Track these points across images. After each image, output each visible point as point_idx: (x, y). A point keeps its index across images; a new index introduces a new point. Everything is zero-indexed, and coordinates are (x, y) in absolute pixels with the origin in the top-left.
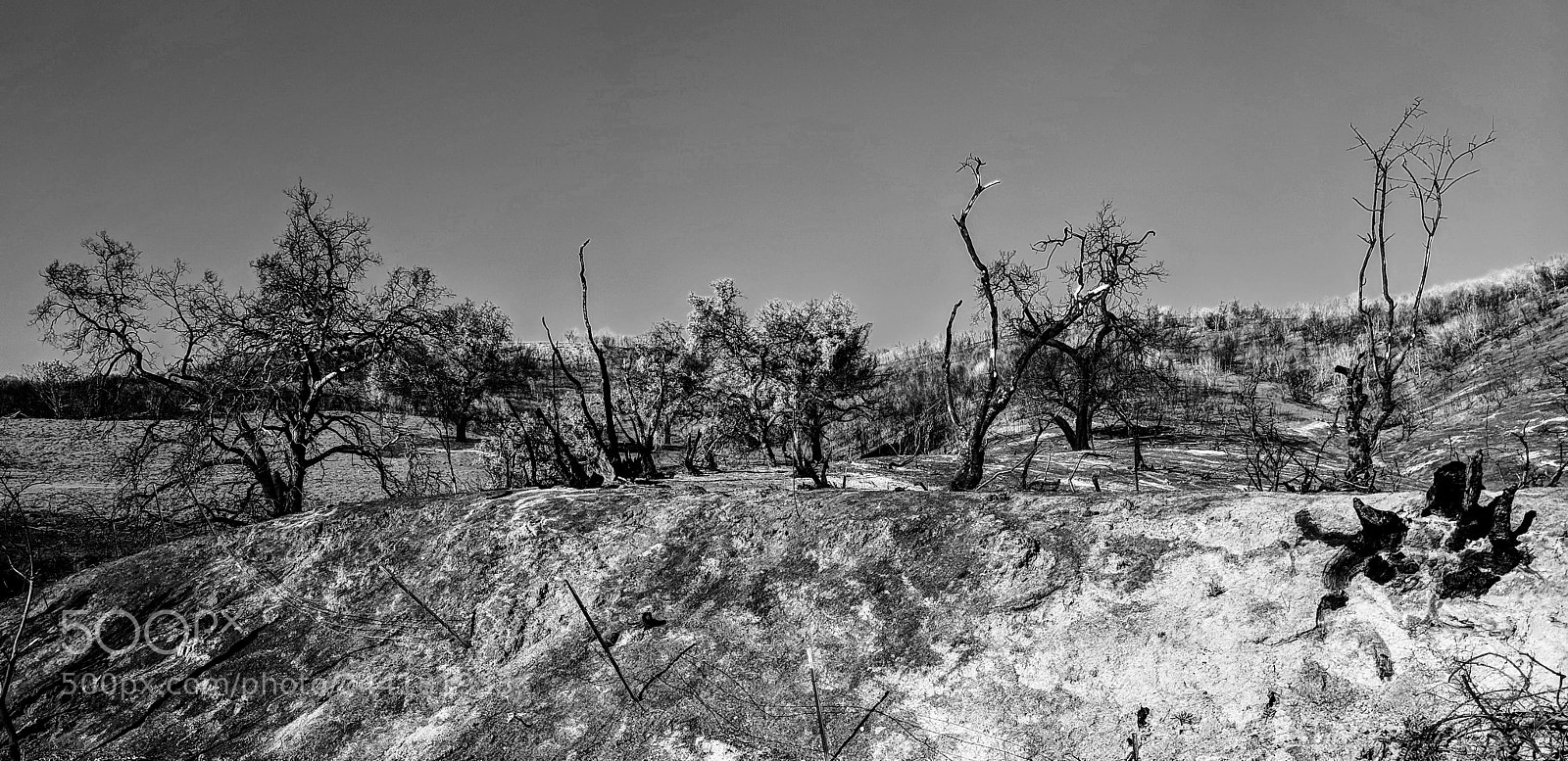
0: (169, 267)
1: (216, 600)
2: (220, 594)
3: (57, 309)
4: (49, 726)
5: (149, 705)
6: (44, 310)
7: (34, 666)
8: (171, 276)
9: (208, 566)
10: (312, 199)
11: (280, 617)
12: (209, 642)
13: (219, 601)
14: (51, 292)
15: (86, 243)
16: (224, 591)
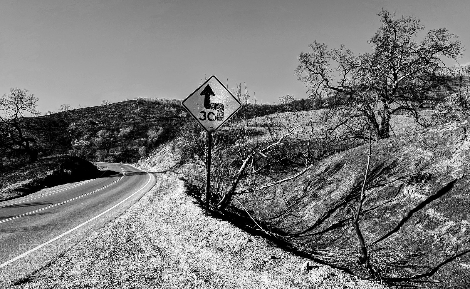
0: (338, 48)
1: (415, 167)
2: (416, 163)
3: (303, 68)
4: (345, 225)
5: (400, 220)
6: (299, 69)
7: (327, 195)
8: (339, 51)
9: (400, 151)
10: (387, 14)
11: (464, 176)
12: (423, 188)
13: (416, 167)
14: (300, 63)
15: (309, 46)
16: (418, 162)
